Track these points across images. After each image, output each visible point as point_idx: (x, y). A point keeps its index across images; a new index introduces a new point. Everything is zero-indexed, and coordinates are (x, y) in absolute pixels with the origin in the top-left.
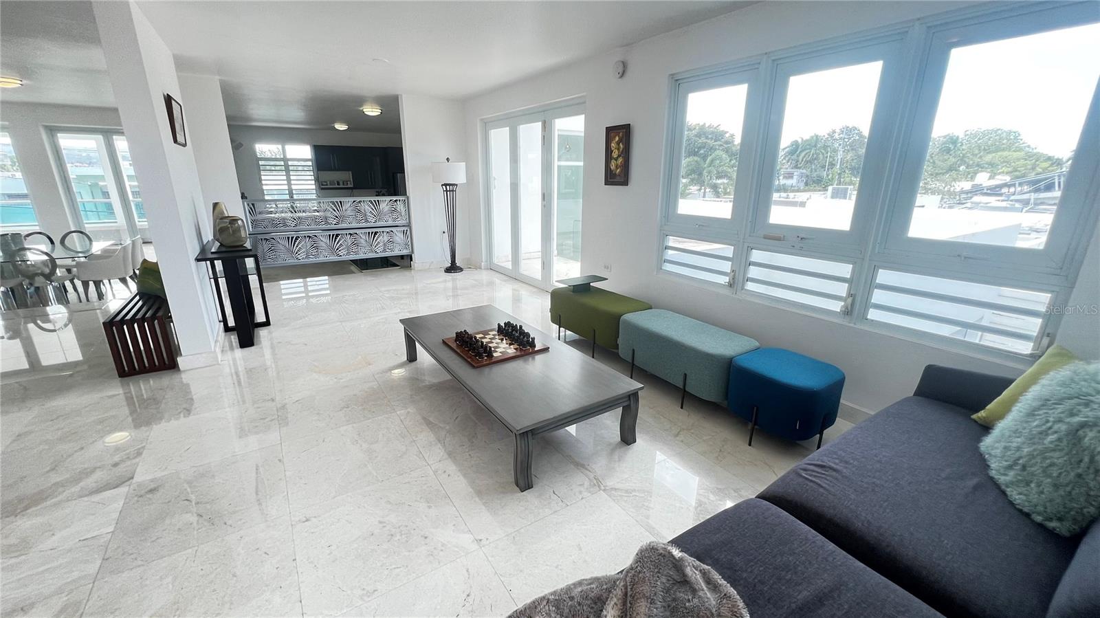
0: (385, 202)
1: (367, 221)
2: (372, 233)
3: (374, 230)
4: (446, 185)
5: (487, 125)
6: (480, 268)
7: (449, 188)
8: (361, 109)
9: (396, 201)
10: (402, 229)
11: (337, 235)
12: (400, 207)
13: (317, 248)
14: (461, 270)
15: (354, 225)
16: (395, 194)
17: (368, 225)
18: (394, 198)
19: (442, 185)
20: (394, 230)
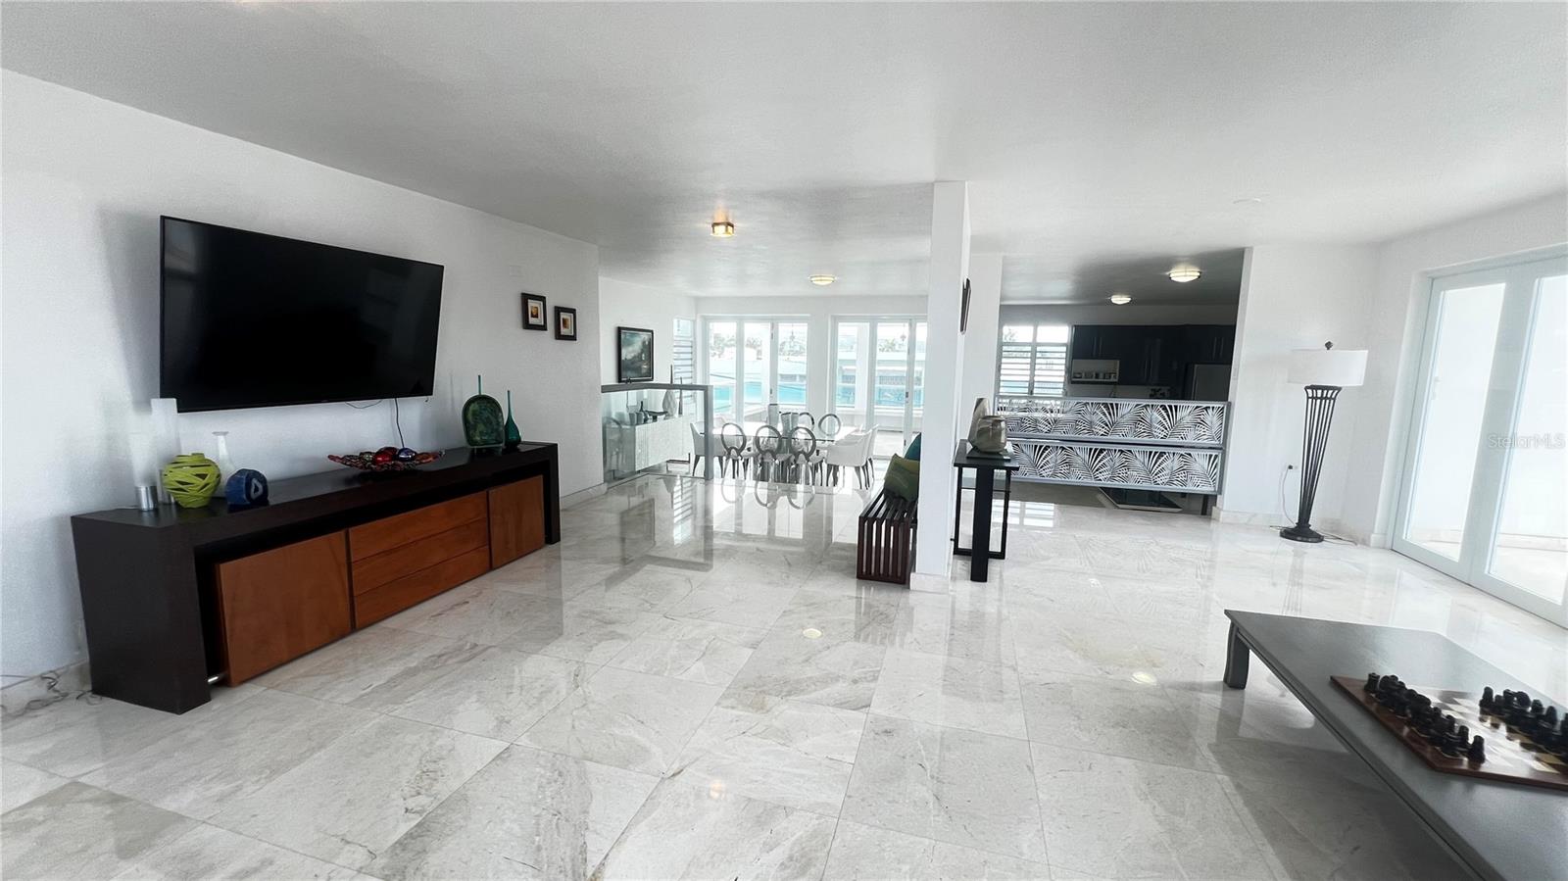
0: (1189, 410)
1: (1151, 434)
2: (1156, 453)
4: (1313, 388)
5: (1434, 283)
6: (1368, 545)
7: (1322, 395)
8: (1167, 274)
9: (1207, 408)
10: (1209, 452)
11: (1101, 451)
12: (1212, 418)
13: (1069, 464)
14: (1318, 538)
15: (1130, 438)
17: (1152, 440)
18: (1204, 404)
19: (1306, 388)
20: (1193, 452)
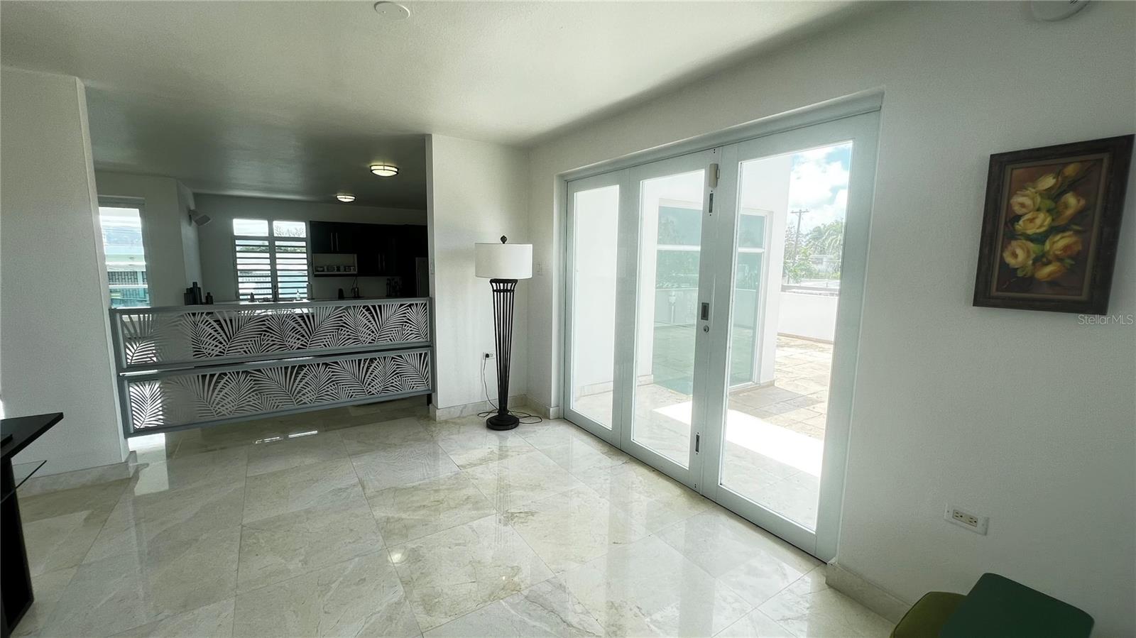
0: (393, 310)
1: (356, 340)
2: (365, 360)
3: (369, 356)
4: (497, 281)
5: (569, 183)
6: (547, 418)
7: (504, 287)
8: (368, 166)
9: (410, 306)
10: (418, 352)
12: (418, 315)
14: (516, 423)
15: (334, 348)
16: (412, 294)
17: (359, 347)
18: (408, 301)
19: (492, 281)
20: (404, 354)
